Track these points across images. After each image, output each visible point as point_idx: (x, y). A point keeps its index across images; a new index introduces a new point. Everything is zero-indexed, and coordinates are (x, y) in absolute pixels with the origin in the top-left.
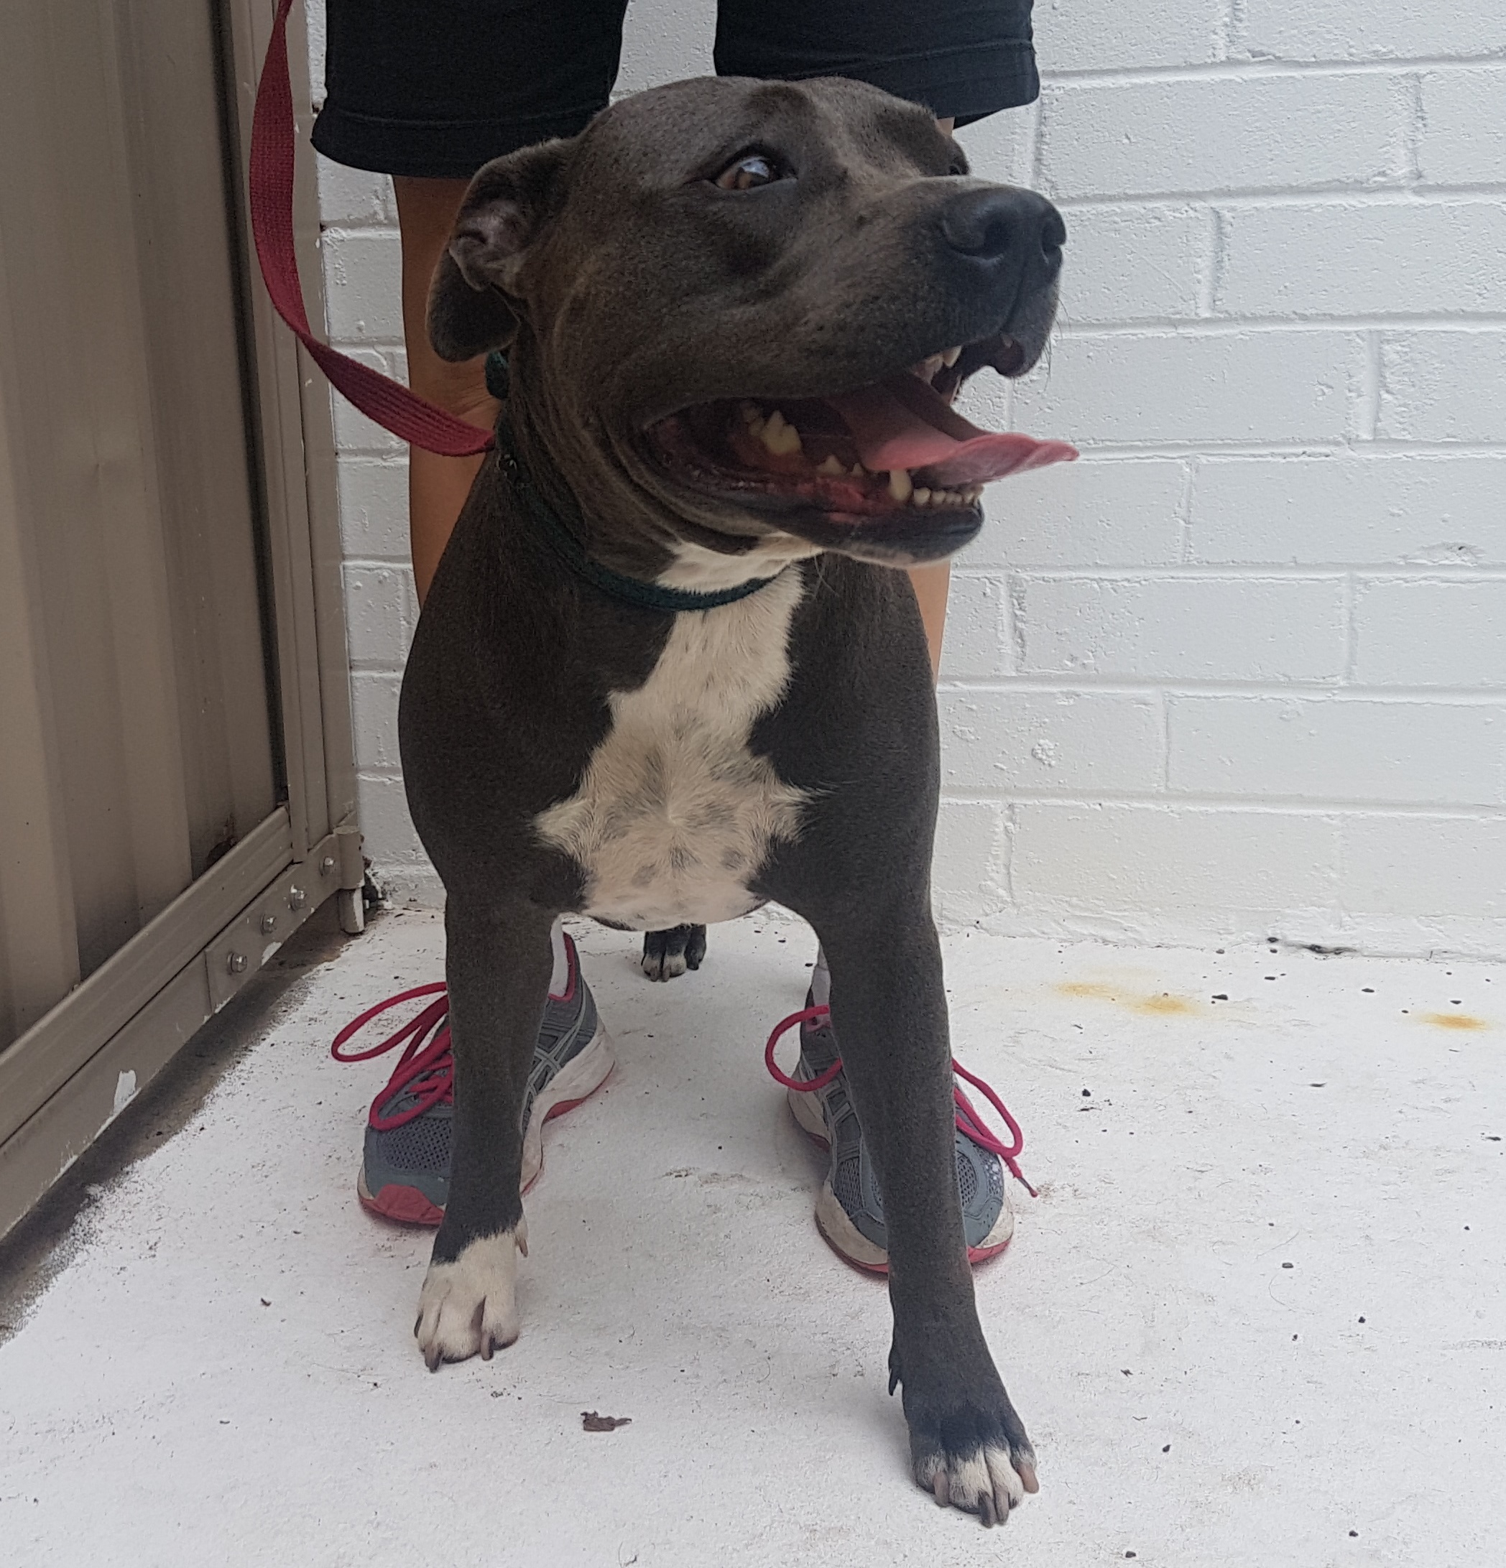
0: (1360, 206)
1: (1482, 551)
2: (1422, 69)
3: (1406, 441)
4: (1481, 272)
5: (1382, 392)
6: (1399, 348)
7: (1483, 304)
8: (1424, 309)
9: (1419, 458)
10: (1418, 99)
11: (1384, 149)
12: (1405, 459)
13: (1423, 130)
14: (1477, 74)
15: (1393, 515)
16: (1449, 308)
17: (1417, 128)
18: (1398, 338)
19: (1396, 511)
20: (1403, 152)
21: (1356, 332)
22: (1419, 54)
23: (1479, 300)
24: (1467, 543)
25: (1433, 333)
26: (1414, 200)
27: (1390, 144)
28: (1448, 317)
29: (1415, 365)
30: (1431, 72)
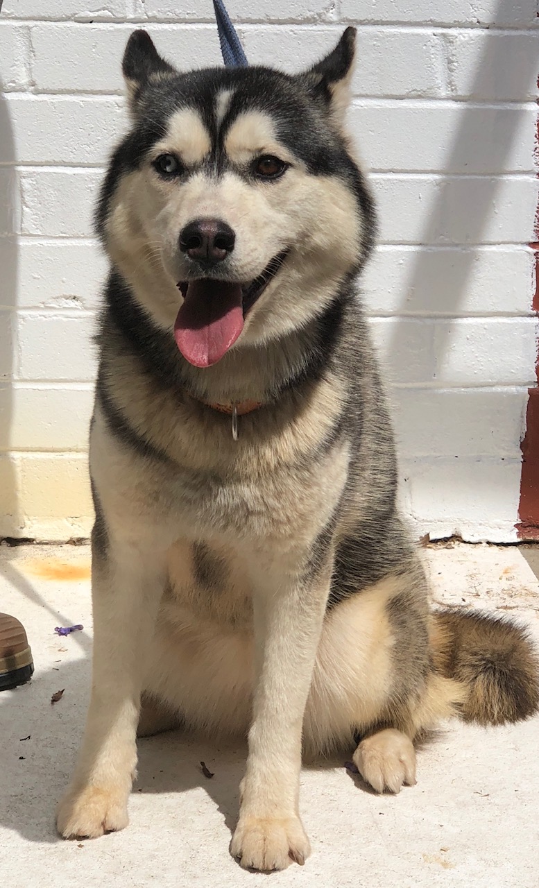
1: (85, 300)
2: (31, 24)
3: (39, 236)
4: (71, 140)
5: (24, 207)
6: (31, 182)
7: (74, 158)
8: (43, 159)
9: (46, 245)
10: (31, 41)
11: (13, 68)
12: (39, 245)
13: (34, 58)
14: (61, 28)
15: (35, 278)
16: (56, 160)
17: (31, 57)
18: (30, 175)
19: (36, 276)
20: (24, 69)
22: (27, 15)
23: (72, 155)
24: (77, 295)
25: (48, 174)
26: (33, 97)
27: (16, 65)
28: (56, 164)
29: (40, 191)
30: (36, 26)
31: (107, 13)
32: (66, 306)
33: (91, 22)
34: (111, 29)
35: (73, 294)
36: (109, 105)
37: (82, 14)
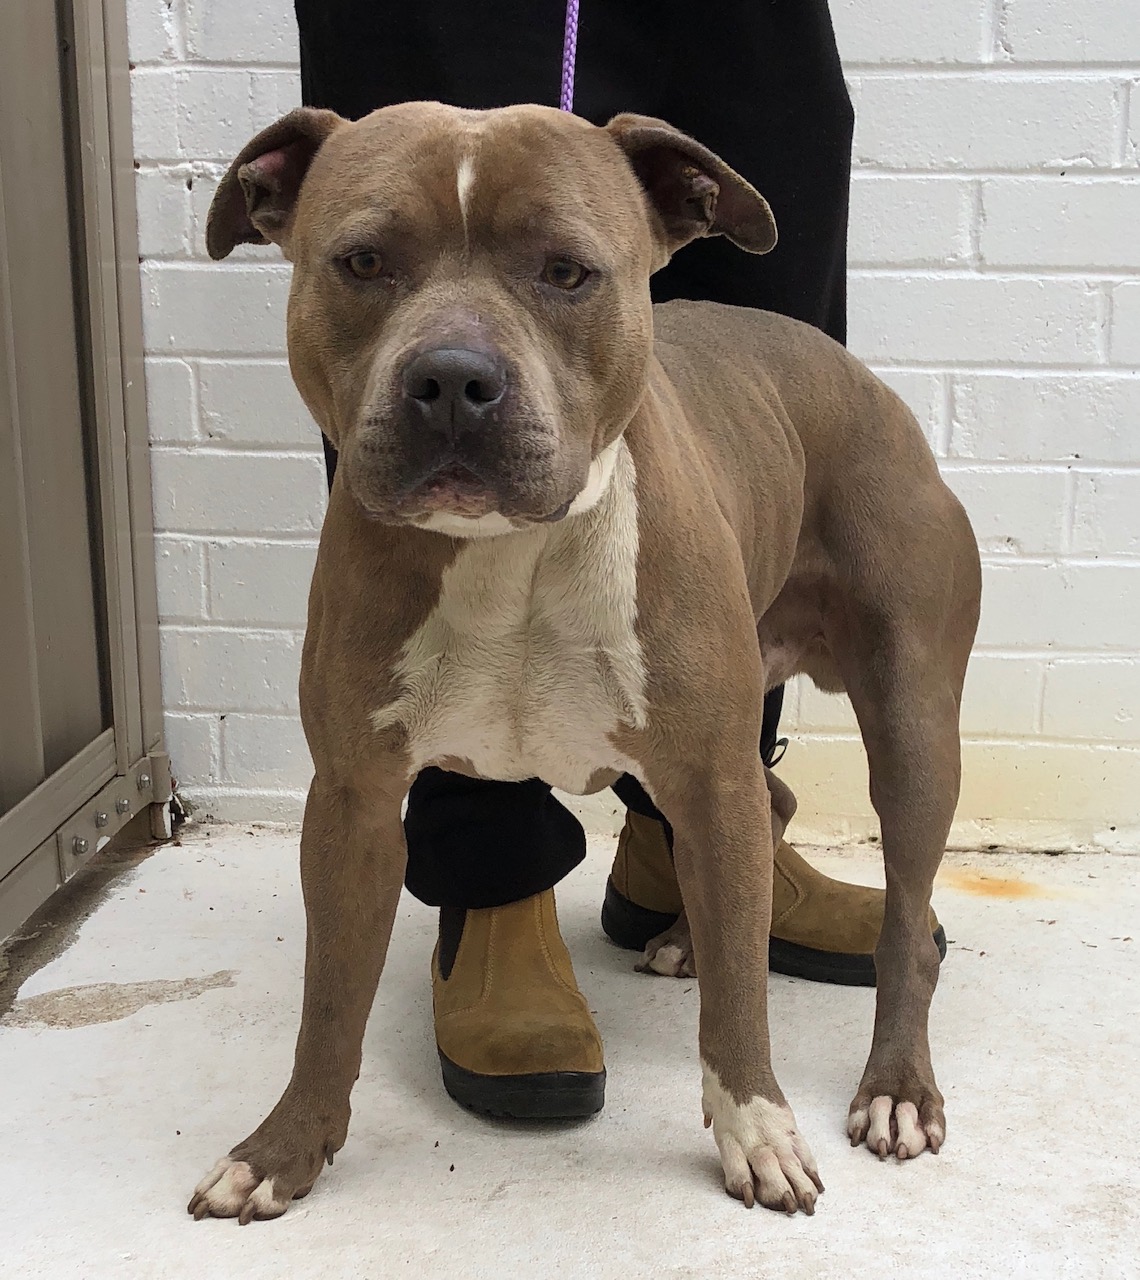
0: (938, 279)
1: (1023, 543)
2: (983, 178)
3: (970, 458)
5: (954, 421)
6: (966, 388)
7: (1024, 356)
8: (983, 358)
9: (979, 471)
10: (981, 200)
11: (955, 237)
12: (970, 471)
13: (983, 223)
14: (1023, 183)
16: (1001, 358)
17: (980, 223)
18: (966, 380)
20: (969, 238)
21: (935, 375)
22: (980, 165)
23: (1022, 353)
24: (1012, 536)
25: (989, 377)
26: (977, 276)
27: (958, 233)
28: (1000, 364)
29: (976, 401)
30: (989, 180)
31: (1086, 161)
32: (998, 551)
33: (1063, 174)
34: (1090, 183)
35: (1008, 535)
36: (1077, 285)
37: (1053, 163)
